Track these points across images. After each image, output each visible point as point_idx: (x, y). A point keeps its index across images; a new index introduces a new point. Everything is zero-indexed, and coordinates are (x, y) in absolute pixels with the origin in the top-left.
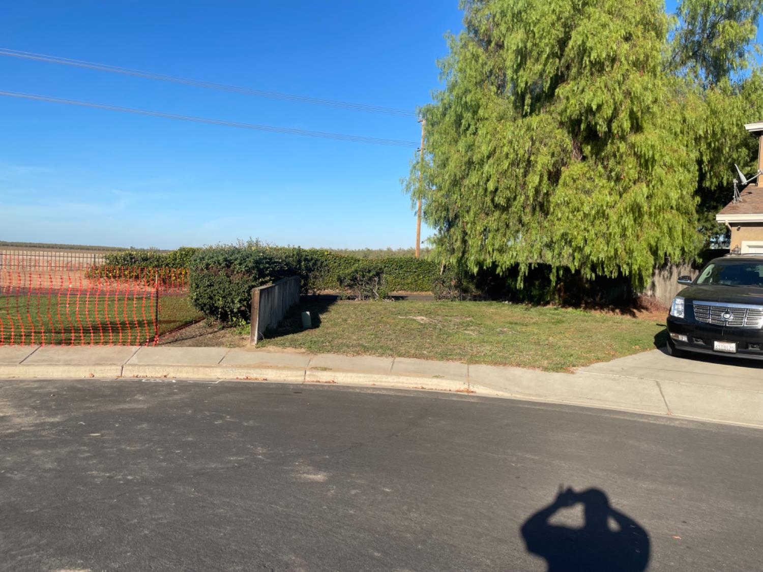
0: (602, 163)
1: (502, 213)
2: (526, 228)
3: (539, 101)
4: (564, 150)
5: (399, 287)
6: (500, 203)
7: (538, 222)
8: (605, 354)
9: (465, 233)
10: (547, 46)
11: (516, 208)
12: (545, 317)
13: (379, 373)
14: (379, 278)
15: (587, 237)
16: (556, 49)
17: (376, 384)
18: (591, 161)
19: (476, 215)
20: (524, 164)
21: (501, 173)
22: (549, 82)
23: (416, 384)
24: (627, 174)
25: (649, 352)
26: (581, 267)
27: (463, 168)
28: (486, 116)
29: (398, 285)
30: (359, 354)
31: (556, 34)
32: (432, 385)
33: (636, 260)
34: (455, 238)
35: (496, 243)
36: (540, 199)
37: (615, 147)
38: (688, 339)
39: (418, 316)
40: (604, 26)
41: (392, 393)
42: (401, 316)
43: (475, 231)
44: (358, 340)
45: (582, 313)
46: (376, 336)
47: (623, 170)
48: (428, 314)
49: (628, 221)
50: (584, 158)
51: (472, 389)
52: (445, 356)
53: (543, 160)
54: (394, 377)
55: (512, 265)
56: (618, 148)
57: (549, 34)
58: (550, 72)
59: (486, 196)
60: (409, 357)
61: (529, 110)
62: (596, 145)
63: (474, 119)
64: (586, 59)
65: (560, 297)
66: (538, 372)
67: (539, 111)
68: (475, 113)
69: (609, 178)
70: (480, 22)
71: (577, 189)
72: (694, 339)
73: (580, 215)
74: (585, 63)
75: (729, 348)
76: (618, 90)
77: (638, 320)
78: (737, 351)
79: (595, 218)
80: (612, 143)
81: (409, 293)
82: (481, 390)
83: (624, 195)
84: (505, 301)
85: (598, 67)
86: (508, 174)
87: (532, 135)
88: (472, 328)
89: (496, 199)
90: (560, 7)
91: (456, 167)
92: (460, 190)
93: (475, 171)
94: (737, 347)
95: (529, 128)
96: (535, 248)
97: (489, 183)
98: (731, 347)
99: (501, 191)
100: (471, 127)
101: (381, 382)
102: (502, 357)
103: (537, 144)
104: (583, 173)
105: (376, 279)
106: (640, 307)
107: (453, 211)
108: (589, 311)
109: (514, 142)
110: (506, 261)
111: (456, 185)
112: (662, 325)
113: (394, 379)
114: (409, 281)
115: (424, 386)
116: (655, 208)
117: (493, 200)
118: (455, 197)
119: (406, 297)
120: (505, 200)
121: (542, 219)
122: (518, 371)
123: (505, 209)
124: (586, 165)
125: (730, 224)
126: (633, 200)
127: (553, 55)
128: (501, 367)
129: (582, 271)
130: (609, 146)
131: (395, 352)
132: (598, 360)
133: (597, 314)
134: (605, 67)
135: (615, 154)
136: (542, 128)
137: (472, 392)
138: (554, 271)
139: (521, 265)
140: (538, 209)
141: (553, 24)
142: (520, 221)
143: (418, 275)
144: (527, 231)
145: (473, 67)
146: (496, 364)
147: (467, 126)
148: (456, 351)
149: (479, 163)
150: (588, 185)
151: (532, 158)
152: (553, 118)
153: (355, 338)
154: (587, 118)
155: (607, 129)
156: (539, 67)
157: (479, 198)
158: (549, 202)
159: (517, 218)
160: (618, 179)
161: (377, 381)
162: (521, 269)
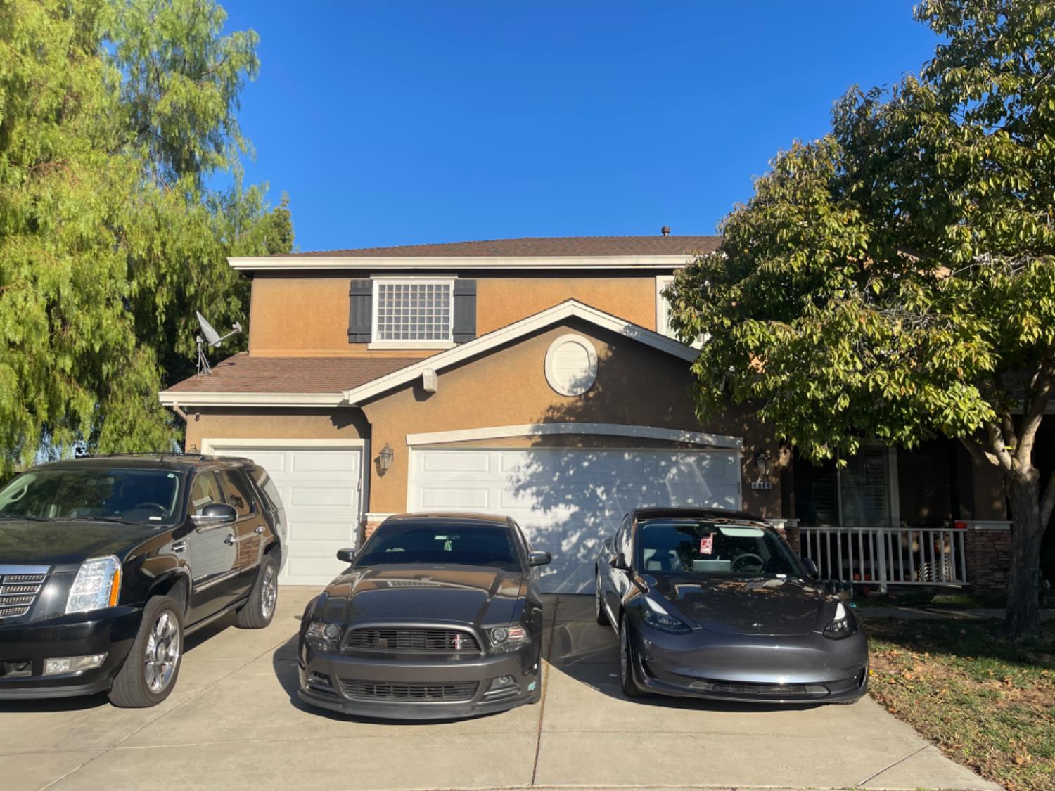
125: (181, 408)
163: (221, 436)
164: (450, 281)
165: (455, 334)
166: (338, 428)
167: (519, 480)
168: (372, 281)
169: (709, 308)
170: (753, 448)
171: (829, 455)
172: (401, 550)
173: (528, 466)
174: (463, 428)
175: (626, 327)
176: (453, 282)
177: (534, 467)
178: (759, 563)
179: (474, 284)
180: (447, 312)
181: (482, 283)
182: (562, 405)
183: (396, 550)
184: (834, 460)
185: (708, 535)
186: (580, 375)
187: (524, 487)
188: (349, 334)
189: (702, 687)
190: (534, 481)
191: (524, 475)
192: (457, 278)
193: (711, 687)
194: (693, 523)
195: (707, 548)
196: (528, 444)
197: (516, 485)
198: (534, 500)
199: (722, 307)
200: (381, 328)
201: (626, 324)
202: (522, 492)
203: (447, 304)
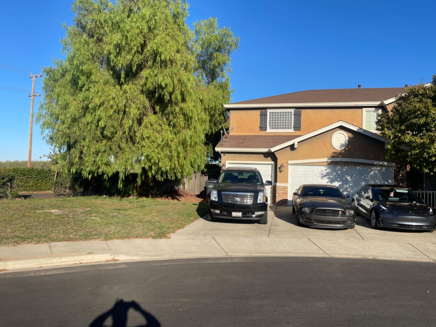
0: (165, 117)
1: (108, 141)
2: (122, 151)
3: (128, 77)
4: (145, 107)
5: (22, 189)
6: (107, 135)
7: (129, 148)
8: (180, 224)
9: (81, 152)
10: (135, 46)
11: (117, 138)
12: (133, 204)
13: (43, 258)
14: (11, 183)
15: (159, 157)
16: (140, 49)
17: (42, 266)
18: (160, 115)
19: (90, 141)
20: (122, 113)
21: (108, 117)
22: (136, 67)
23: (75, 261)
24: (180, 123)
25: (198, 220)
26: (156, 175)
27: (80, 111)
28: (97, 80)
29: (22, 187)
30: (19, 244)
31: (139, 40)
32: (87, 260)
33: (185, 170)
34: (74, 156)
35: (104, 160)
36: (131, 134)
37: (173, 108)
38: (220, 212)
39: (51, 209)
40: (167, 42)
41: (61, 272)
42: (39, 210)
43: (89, 151)
44: (13, 232)
45: (152, 200)
46: (27, 228)
47: (177, 122)
48: (58, 208)
49: (180, 149)
50: (155, 113)
51: (116, 258)
52: (87, 237)
53: (134, 112)
54: (57, 259)
55: (114, 173)
56: (175, 109)
57: (136, 39)
58: (136, 61)
59: (97, 130)
60: (60, 241)
61: (123, 81)
62: (162, 106)
63: (87, 81)
64: (158, 58)
65: (137, 191)
66: (150, 240)
67: (129, 83)
68: (88, 77)
69: (169, 125)
70: (87, 22)
71: (153, 130)
72: (223, 211)
73: (155, 145)
74: (158, 60)
75: (238, 215)
76: (175, 78)
77: (182, 202)
78: (243, 217)
79: (163, 147)
80: (171, 106)
81: (31, 192)
82: (122, 258)
83: (178, 135)
84: (104, 195)
85: (164, 64)
86: (113, 118)
87: (127, 96)
88: (93, 215)
89: (105, 132)
90: (142, 26)
91: (75, 110)
92: (79, 125)
93: (90, 114)
94: (242, 214)
95: (125, 92)
96: (128, 163)
97: (100, 122)
98: (239, 214)
99: (108, 128)
100: (86, 86)
101: (46, 264)
102: (125, 233)
103: (129, 102)
104: (156, 121)
105: (9, 184)
106: (180, 195)
107: (74, 138)
108: (155, 199)
109: (116, 99)
110: (110, 171)
111: (75, 122)
112: (196, 205)
113: (57, 260)
114: (30, 184)
115: (82, 262)
116: (194, 143)
117: (102, 133)
118: (75, 129)
119: (30, 195)
120: (111, 133)
121: (132, 145)
122: (138, 241)
123: (109, 139)
124: (157, 117)
125: (221, 152)
126: (184, 137)
127: (138, 52)
128: (127, 240)
129: (156, 176)
130: (169, 108)
131: (48, 238)
132: (178, 228)
133: (160, 200)
134: (168, 64)
135: (173, 112)
136: (132, 93)
137: (117, 260)
138: (139, 176)
139: (120, 174)
140: (129, 140)
141: (138, 35)
142: (119, 146)
143: (38, 180)
144: (123, 153)
145: (86, 49)
146: (123, 238)
147: (83, 84)
148: (93, 233)
149: (93, 109)
150: (159, 128)
151: (127, 109)
152: (137, 88)
153: (9, 231)
154: (158, 91)
155: (169, 98)
156: (129, 57)
157: (92, 131)
158: (135, 136)
159: (117, 145)
160: (174, 126)
161: (42, 264)
162: (120, 176)
163: (231, 160)
164: (293, 110)
165: (294, 127)
166: (266, 158)
167: (323, 174)
168: (267, 111)
169: (394, 130)
170: (399, 166)
171: (428, 172)
172: (312, 193)
173: (326, 170)
174: (305, 159)
175: (358, 129)
176: (293, 111)
177: (328, 170)
178: (407, 199)
179: (301, 111)
180: (291, 120)
181: (303, 111)
182: (337, 152)
183: (310, 193)
184: (430, 173)
185: (392, 192)
186: (343, 143)
187: (325, 176)
188: (260, 128)
189: (396, 226)
190: (327, 174)
191: (325, 173)
192: (295, 109)
193: (399, 226)
194: (388, 188)
195: (392, 195)
196: (326, 164)
197: (322, 176)
198: (328, 180)
199: (398, 130)
200: (270, 126)
201: (358, 128)
202: (324, 178)
203: (291, 118)
